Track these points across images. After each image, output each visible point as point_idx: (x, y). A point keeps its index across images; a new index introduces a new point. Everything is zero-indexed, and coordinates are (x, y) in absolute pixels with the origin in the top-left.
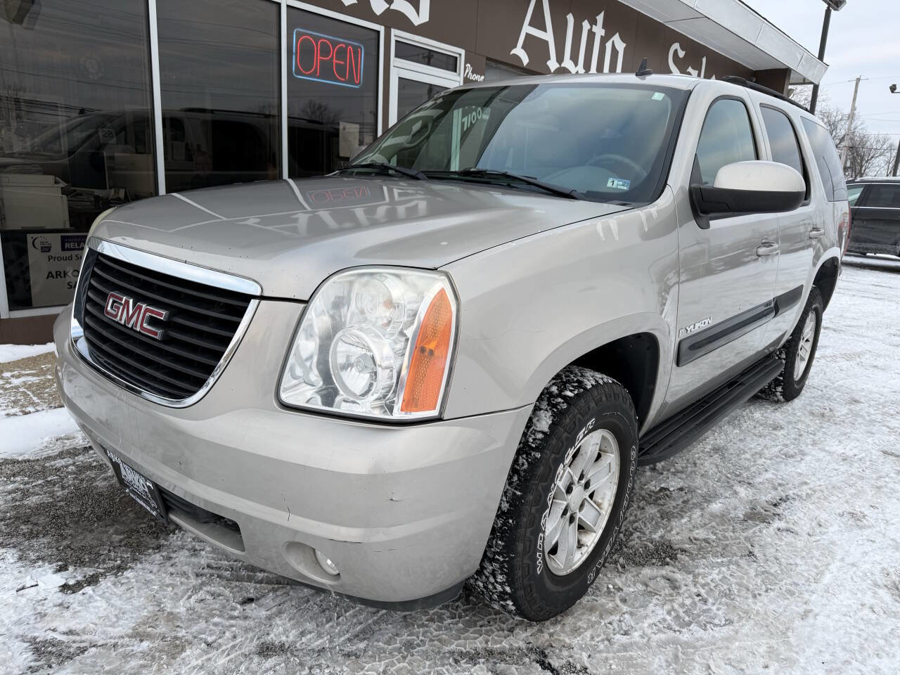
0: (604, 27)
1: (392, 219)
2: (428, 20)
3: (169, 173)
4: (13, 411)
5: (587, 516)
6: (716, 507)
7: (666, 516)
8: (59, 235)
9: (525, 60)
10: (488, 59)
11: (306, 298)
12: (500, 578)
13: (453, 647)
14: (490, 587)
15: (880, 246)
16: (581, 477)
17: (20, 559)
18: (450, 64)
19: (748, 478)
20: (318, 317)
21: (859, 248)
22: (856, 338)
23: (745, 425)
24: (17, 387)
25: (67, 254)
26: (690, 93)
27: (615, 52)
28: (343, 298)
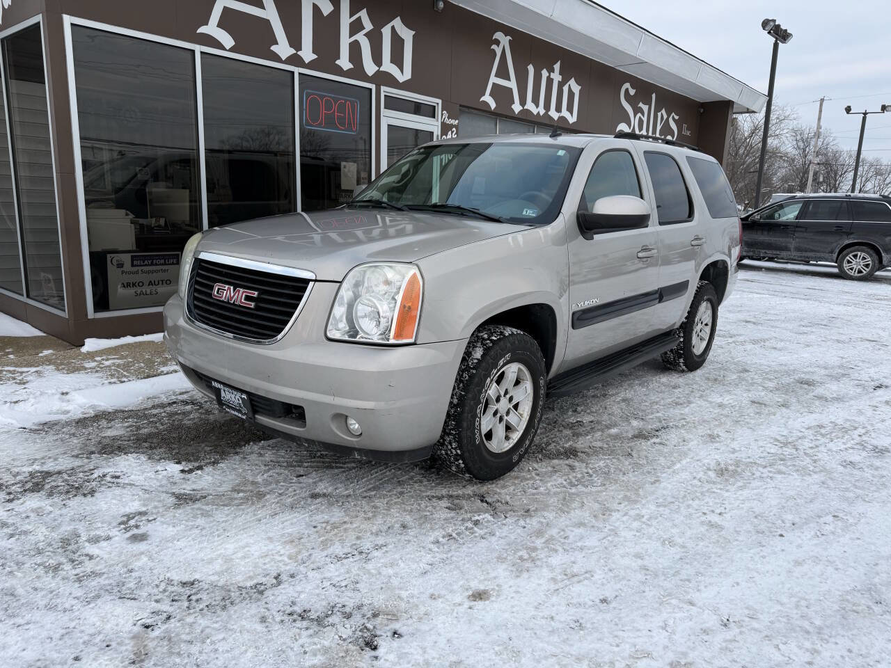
0: (561, 73)
1: (385, 236)
2: (410, 77)
3: (211, 203)
4: (113, 380)
5: (512, 419)
6: (614, 431)
7: (577, 435)
8: (130, 255)
9: (493, 105)
10: (461, 106)
11: (340, 280)
12: (454, 445)
13: (428, 493)
14: (449, 452)
15: (818, 254)
16: (506, 393)
17: (149, 458)
18: (431, 112)
19: (642, 416)
20: (346, 293)
21: (801, 257)
22: (770, 328)
23: (651, 386)
24: (109, 366)
25: (135, 269)
26: (583, 149)
27: (571, 94)
28: (360, 281)
